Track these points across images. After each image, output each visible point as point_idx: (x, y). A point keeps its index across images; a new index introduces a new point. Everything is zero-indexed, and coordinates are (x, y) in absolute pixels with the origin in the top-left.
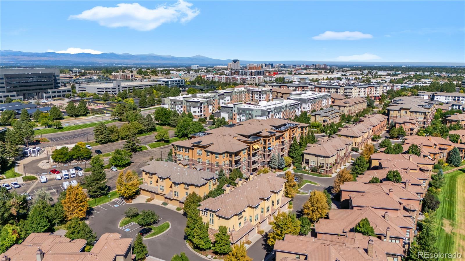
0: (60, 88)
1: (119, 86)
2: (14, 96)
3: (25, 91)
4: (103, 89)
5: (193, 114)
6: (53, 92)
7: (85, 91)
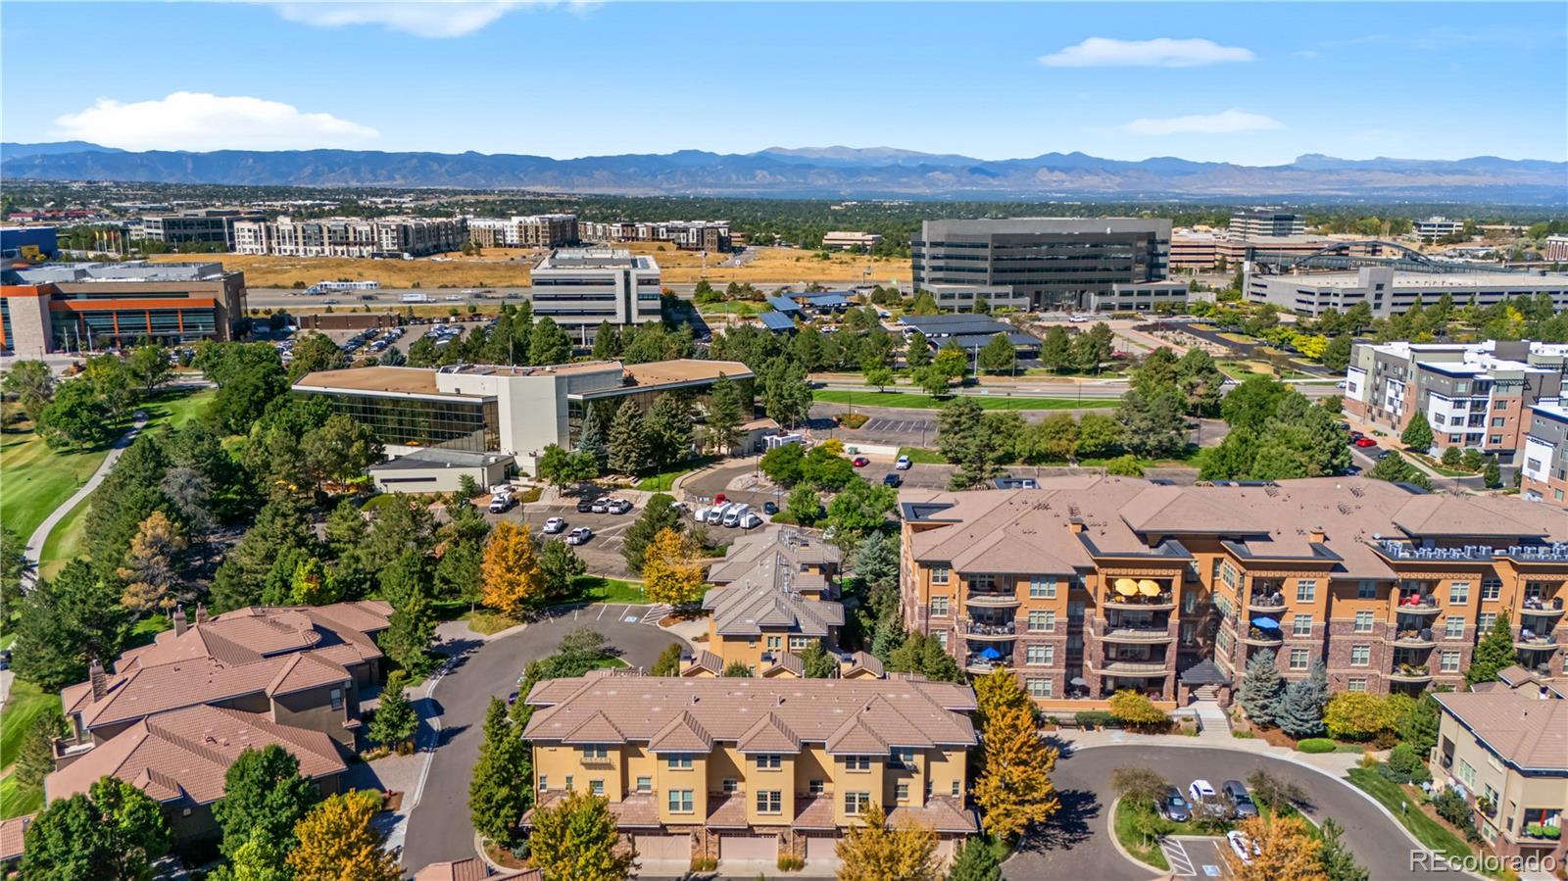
0: (1163, 282)
1: (1379, 287)
2: (1006, 295)
3: (1041, 283)
4: (1313, 294)
5: (1433, 424)
6: (1123, 294)
7: (1264, 295)
